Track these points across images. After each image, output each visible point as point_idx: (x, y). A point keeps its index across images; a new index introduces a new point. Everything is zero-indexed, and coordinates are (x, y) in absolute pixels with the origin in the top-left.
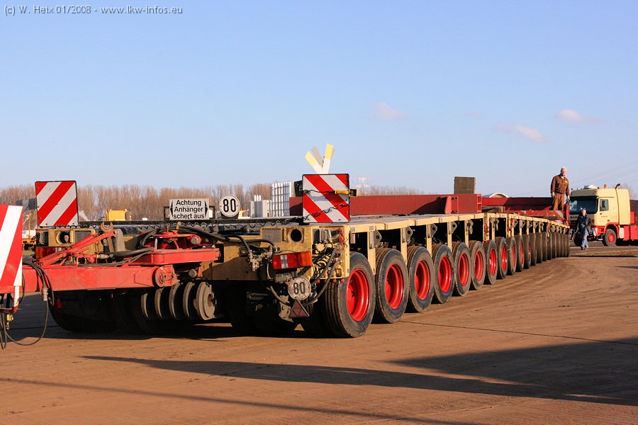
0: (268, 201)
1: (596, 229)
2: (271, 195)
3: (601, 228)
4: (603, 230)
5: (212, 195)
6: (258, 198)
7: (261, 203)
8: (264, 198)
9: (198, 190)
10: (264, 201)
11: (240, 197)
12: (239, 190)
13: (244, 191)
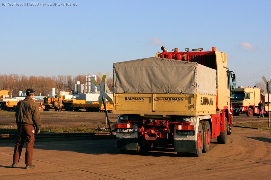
0: (84, 84)
1: (243, 108)
2: (85, 81)
3: (246, 108)
4: (247, 108)
5: (56, 80)
6: (79, 83)
7: (80, 85)
8: (82, 83)
9: (48, 78)
10: (82, 84)
11: (70, 82)
12: (70, 78)
13: (72, 79)
